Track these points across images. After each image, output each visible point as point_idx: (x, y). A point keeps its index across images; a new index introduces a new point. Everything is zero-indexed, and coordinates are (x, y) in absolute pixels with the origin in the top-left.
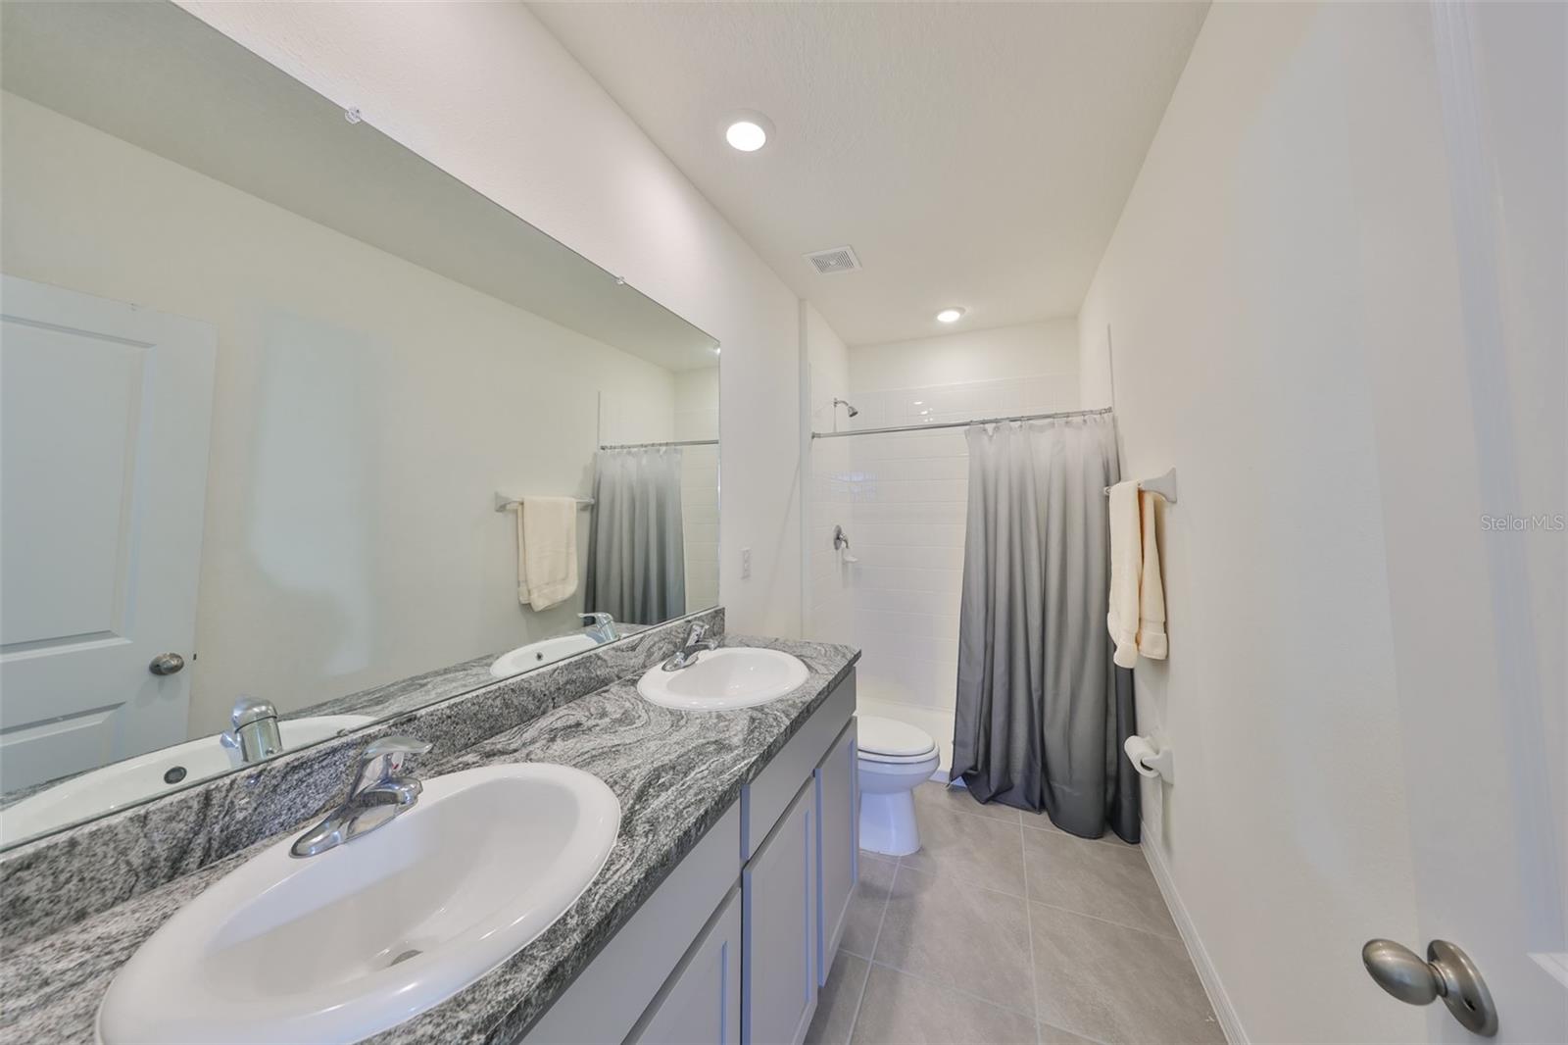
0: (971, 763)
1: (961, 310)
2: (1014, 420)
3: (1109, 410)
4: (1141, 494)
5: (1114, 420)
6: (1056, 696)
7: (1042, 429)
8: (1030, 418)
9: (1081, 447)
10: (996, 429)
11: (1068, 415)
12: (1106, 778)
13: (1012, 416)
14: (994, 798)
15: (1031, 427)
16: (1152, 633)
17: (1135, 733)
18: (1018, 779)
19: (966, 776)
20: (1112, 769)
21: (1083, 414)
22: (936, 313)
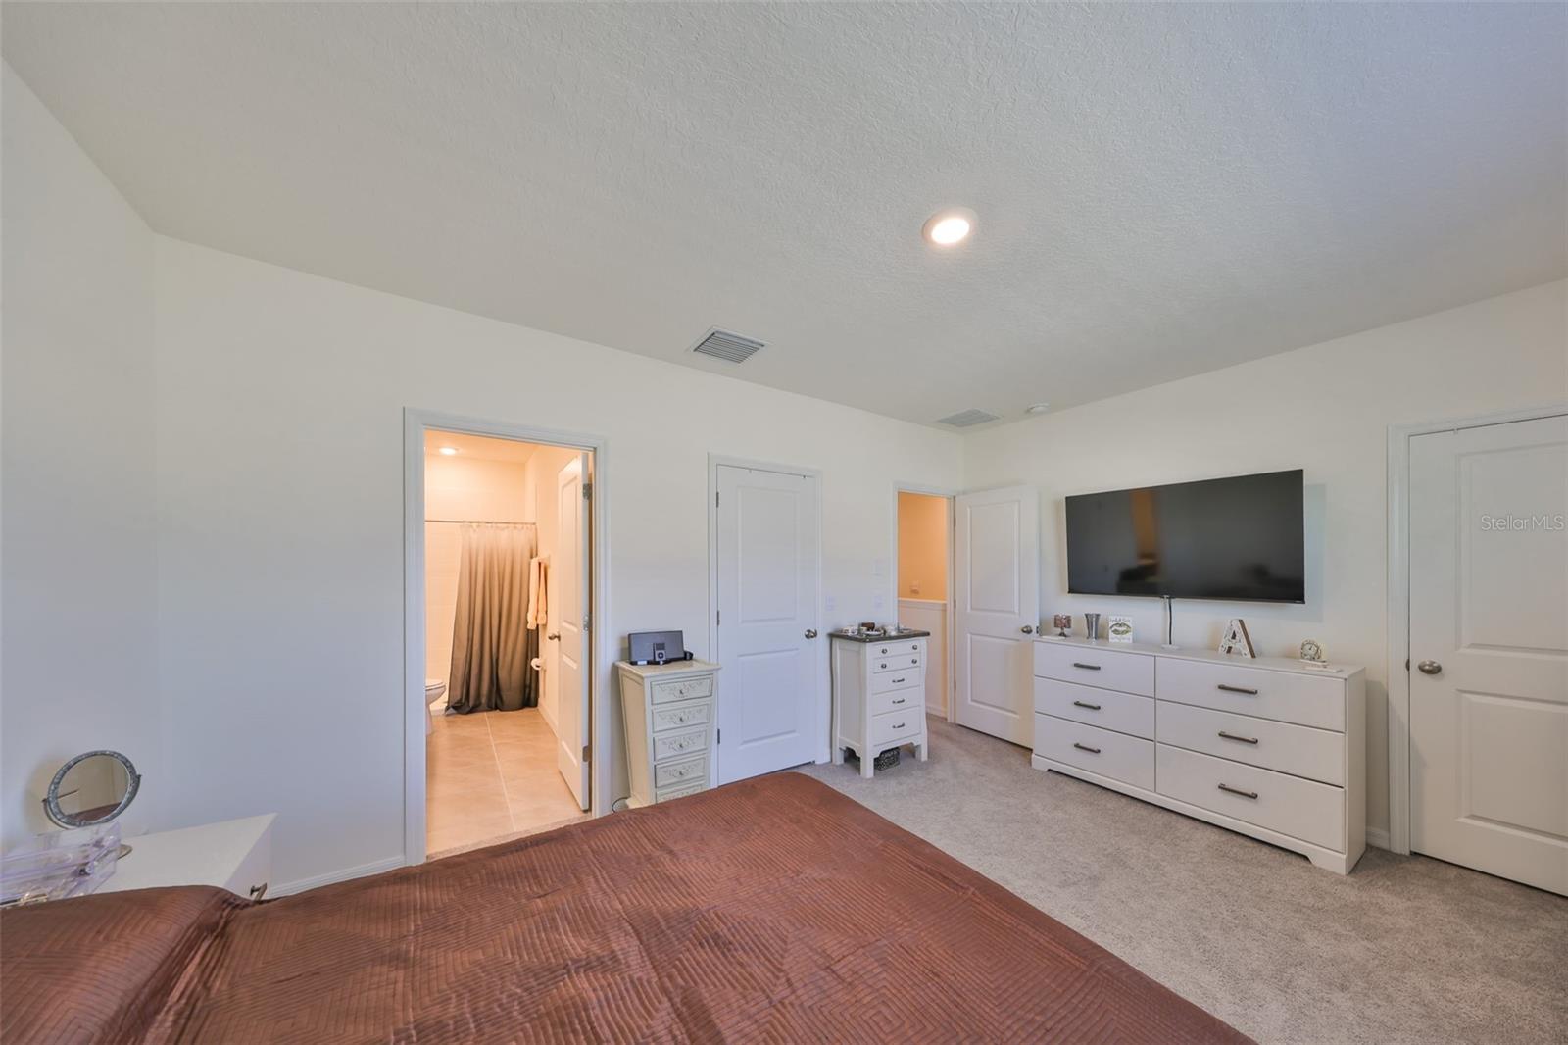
0: (458, 698)
1: (456, 449)
2: (488, 523)
3: (534, 524)
4: (540, 564)
5: (536, 530)
6: (505, 654)
7: (503, 529)
8: (496, 523)
9: (521, 540)
10: (478, 527)
11: (515, 524)
12: (525, 686)
13: (487, 520)
14: (473, 710)
15: (497, 528)
16: (542, 614)
17: (538, 657)
18: (484, 700)
19: (454, 707)
20: (528, 683)
21: (522, 524)
22: (439, 447)
